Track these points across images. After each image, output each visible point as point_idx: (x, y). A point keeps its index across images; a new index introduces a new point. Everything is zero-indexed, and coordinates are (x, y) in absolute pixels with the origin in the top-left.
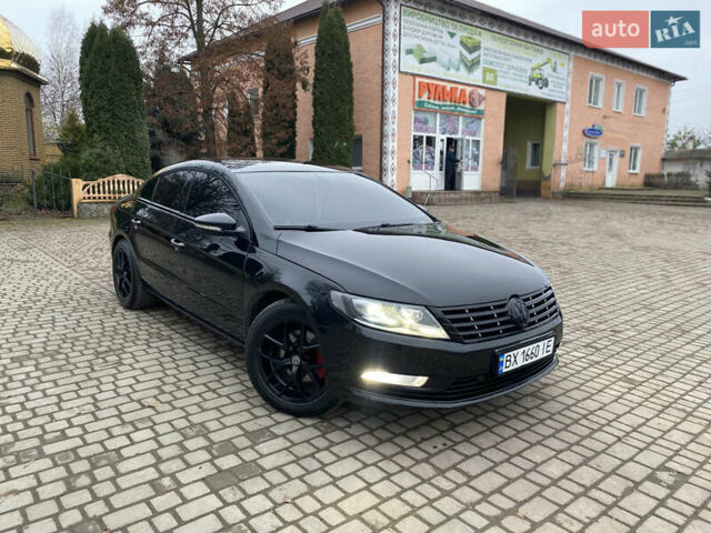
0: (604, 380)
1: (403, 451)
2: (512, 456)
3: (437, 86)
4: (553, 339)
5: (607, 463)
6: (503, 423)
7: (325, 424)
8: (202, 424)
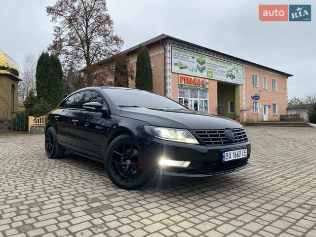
0: (272, 177)
1: (180, 200)
2: (232, 201)
3: (188, 78)
4: (246, 149)
5: (278, 203)
6: (227, 191)
7: (143, 192)
8: (84, 193)
